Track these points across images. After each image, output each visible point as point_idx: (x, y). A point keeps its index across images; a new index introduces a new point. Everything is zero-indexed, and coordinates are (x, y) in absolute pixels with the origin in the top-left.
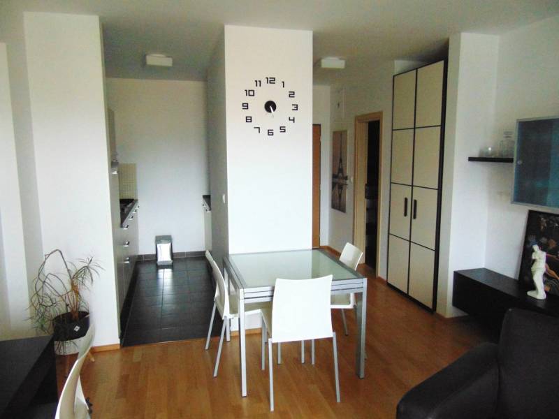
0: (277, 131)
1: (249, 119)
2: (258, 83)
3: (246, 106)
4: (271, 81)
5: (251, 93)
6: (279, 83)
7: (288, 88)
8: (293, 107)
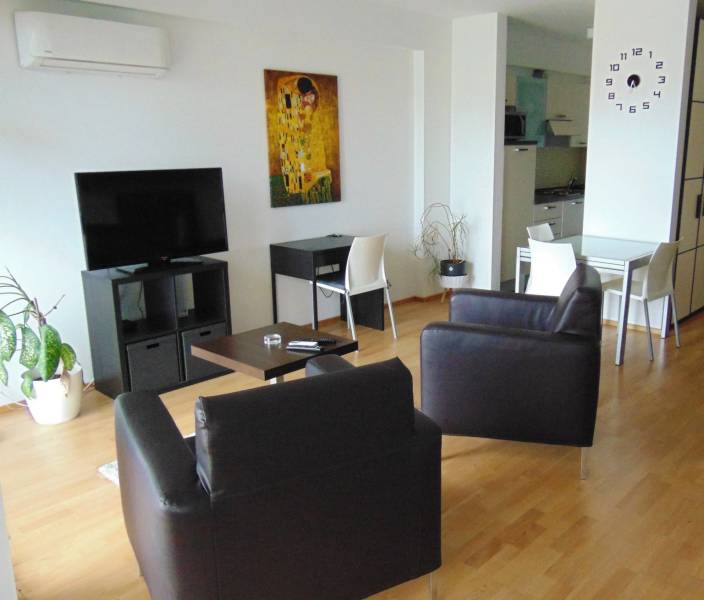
0: (639, 108)
1: (612, 96)
2: (624, 56)
3: (610, 82)
4: (638, 52)
5: (616, 68)
6: (645, 53)
7: (657, 58)
8: (660, 80)
